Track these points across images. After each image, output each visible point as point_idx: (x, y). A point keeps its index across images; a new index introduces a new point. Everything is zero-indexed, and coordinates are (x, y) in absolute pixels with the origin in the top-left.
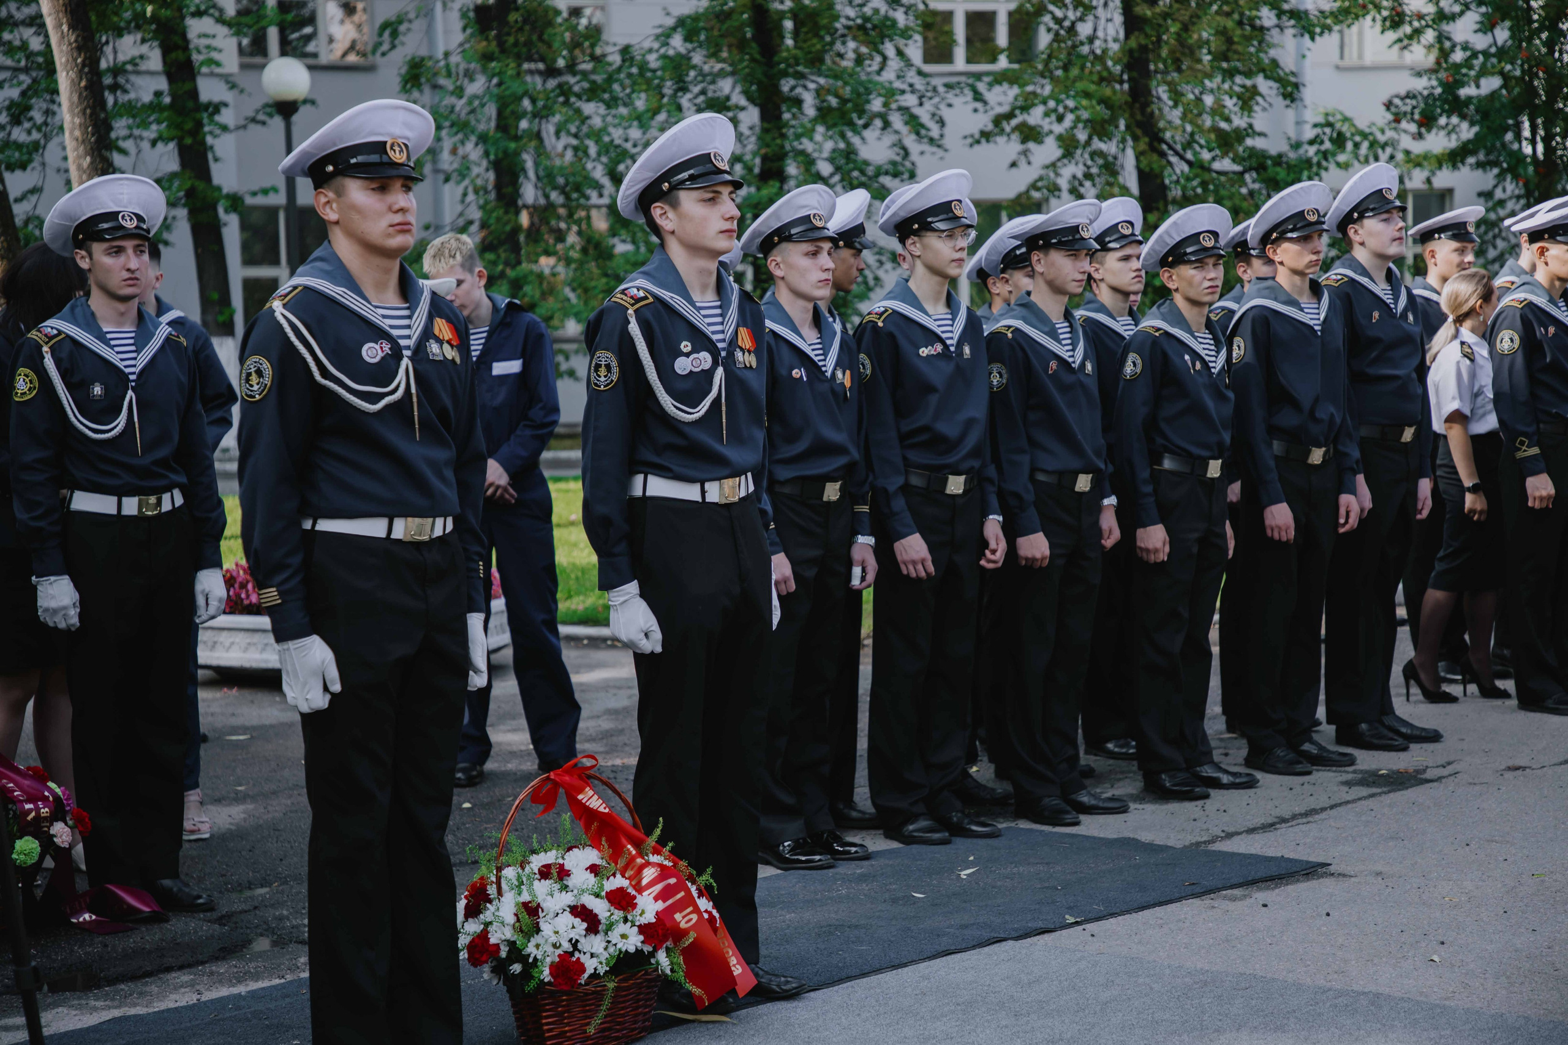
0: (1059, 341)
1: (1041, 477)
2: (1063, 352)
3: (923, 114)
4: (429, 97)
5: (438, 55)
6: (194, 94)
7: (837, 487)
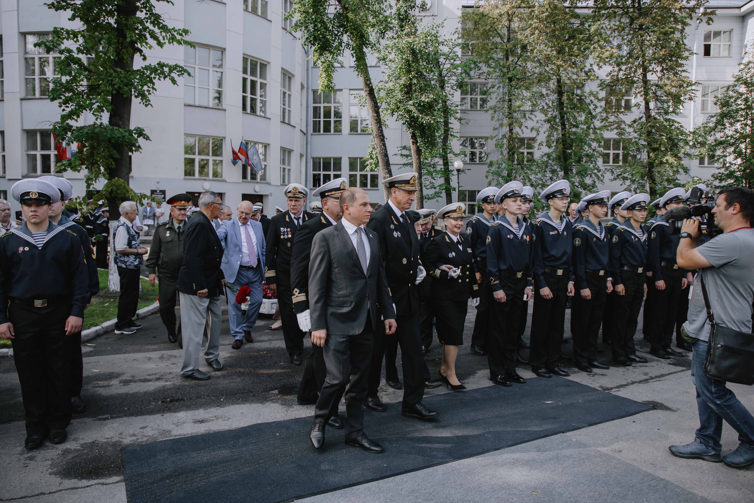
0: (597, 232)
1: (588, 270)
2: (598, 235)
3: (599, 174)
4: (493, 169)
5: (496, 160)
6: (448, 168)
7: (521, 273)
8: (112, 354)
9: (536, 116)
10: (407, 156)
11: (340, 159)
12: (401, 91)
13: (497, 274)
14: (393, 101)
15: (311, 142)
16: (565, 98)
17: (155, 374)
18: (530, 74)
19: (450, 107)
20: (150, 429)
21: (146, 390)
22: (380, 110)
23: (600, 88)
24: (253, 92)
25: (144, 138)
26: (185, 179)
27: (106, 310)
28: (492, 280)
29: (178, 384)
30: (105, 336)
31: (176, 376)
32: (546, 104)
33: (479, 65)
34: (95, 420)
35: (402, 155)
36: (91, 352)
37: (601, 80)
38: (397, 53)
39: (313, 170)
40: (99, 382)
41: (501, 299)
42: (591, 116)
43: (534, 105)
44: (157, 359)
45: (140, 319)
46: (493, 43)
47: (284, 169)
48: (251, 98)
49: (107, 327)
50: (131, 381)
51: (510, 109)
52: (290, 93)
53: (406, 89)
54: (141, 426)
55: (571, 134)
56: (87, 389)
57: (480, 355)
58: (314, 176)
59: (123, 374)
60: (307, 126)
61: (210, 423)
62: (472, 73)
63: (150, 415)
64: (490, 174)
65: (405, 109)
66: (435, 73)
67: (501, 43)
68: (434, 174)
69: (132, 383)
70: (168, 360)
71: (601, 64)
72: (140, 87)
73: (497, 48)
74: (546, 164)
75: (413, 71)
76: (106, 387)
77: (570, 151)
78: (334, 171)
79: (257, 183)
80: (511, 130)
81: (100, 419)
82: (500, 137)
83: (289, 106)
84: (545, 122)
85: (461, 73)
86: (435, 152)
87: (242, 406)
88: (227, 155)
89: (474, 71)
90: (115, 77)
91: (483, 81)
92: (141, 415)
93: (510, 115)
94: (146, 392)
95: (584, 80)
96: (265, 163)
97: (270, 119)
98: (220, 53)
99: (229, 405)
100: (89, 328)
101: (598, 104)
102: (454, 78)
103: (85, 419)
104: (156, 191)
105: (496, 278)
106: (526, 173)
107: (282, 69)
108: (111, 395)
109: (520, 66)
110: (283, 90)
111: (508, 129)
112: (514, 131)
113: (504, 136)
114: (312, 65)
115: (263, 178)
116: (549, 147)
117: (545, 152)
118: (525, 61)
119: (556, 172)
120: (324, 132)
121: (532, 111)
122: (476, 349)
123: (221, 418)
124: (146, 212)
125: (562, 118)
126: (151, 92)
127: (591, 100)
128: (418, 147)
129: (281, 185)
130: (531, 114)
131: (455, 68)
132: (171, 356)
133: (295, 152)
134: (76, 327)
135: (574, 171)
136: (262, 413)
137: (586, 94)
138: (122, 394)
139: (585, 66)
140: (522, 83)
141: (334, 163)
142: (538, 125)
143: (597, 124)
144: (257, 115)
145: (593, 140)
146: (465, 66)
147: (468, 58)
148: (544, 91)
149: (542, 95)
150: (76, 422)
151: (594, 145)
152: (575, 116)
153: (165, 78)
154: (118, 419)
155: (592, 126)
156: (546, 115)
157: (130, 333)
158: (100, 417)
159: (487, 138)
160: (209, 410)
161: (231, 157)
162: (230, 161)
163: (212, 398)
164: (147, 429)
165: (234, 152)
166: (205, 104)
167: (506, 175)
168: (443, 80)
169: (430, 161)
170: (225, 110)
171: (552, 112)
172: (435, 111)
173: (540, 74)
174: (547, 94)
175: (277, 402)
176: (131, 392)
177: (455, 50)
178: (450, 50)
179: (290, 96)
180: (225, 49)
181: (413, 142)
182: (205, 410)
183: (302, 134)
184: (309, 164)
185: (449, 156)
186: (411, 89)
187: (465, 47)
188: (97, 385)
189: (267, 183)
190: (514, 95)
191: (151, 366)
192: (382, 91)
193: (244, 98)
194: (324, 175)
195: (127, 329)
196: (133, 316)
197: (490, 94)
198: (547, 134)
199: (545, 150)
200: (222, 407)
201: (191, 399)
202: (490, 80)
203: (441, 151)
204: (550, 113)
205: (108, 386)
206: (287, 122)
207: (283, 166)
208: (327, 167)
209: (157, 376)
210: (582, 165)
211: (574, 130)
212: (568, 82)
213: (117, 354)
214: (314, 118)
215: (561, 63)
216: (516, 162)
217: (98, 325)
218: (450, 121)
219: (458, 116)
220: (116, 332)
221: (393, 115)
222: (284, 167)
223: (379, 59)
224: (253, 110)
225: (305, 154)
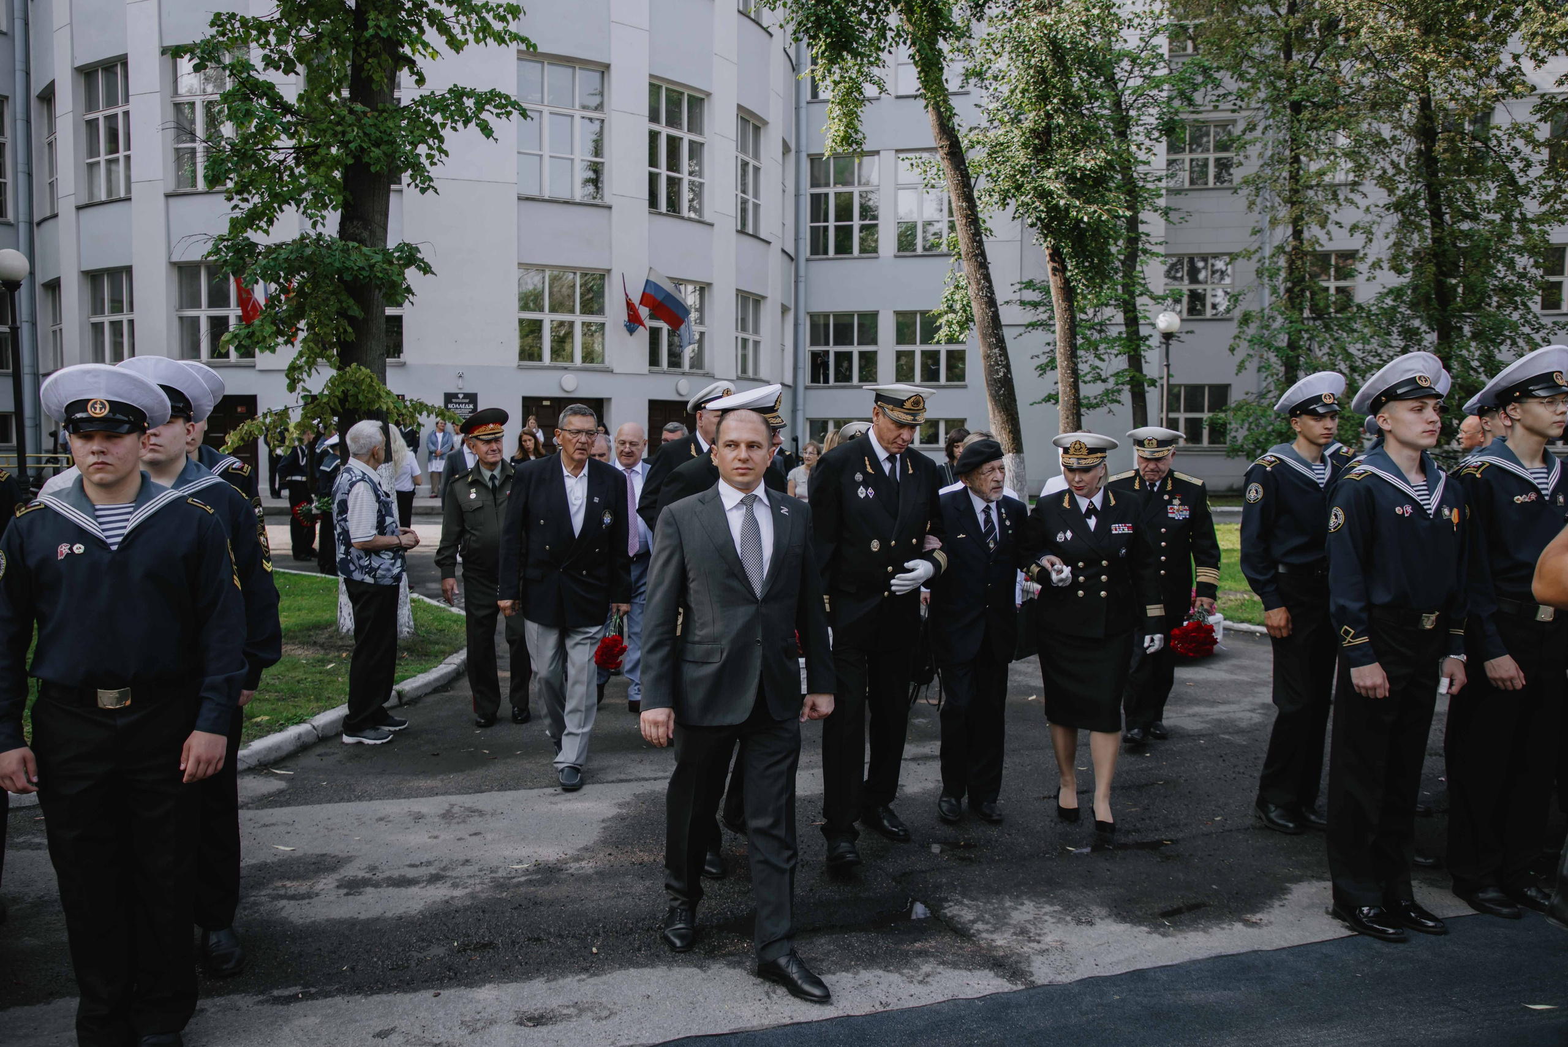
4: (1252, 329)
5: (1258, 310)
6: (1137, 332)
7: (1433, 617)
8: (329, 802)
9: (1365, 196)
10: (1035, 305)
11: (874, 315)
12: (1025, 146)
13: (1364, 616)
14: (1006, 170)
15: (806, 276)
16: (1440, 147)
17: (429, 863)
18: (1348, 91)
19: (1141, 184)
20: (401, 1039)
21: (400, 911)
22: (976, 194)
23: (1538, 116)
24: (673, 163)
25: (419, 268)
26: (520, 367)
27: (327, 679)
28: (1347, 633)
29: (483, 896)
30: (320, 750)
31: (480, 870)
32: (1392, 162)
33: (1216, 75)
34: (262, 1002)
35: (1023, 303)
36: (281, 792)
37: (1542, 96)
38: (1014, 56)
39: (812, 344)
40: (288, 884)
41: (1374, 688)
42: (1513, 189)
43: (1359, 169)
44: (437, 820)
45: (406, 704)
46: (1252, 18)
47: (745, 341)
48: (669, 178)
49: (325, 727)
50: (365, 883)
51: (1297, 181)
52: (757, 164)
53: (1036, 141)
54: (378, 1030)
55: (1457, 238)
56: (255, 904)
57: (1286, 834)
58: (815, 356)
59: (349, 859)
60: (797, 240)
61: (560, 1026)
62: (1198, 97)
63: (405, 992)
64: (1244, 345)
65: (1035, 189)
66: (1103, 102)
67: (1272, 18)
68: (1102, 347)
69: (369, 890)
70: (464, 822)
71: (1542, 53)
72: (409, 148)
73: (1262, 32)
74: (1390, 315)
75: (1055, 97)
76: (303, 897)
77: (1454, 281)
78: (859, 344)
79: (683, 374)
80: (1297, 234)
81: (277, 1000)
82: (1268, 251)
83: (756, 195)
84: (1388, 209)
85: (1170, 99)
86: (1106, 291)
87: (646, 971)
88: (614, 312)
89: (1203, 90)
90: (350, 125)
91: (1228, 115)
92: (380, 991)
93: (1294, 199)
94: (400, 918)
95: (1496, 96)
96: (702, 329)
97: (712, 225)
98: (598, 75)
99: (613, 969)
100: (282, 728)
101: (1535, 158)
102: (1154, 111)
103: (239, 1000)
104: (456, 396)
105: (1361, 628)
106: (1336, 340)
107: (740, 107)
108: (313, 922)
109: (1323, 72)
110: (741, 156)
111: (1290, 231)
112: (1306, 235)
113: (1280, 249)
114: (809, 98)
115: (698, 362)
116: (1399, 270)
117: (1389, 286)
118: (1338, 57)
119: (1417, 334)
120: (837, 251)
121: (1355, 183)
122: (1273, 815)
123: (591, 1009)
124: (435, 444)
125: (1433, 197)
126: (435, 160)
127: (1515, 149)
128: (1067, 281)
129: (739, 378)
130: (1352, 191)
131: (1156, 87)
132: (472, 811)
133: (769, 301)
134: (209, 763)
135: (1467, 330)
136: (700, 998)
137: (1499, 133)
138: (341, 922)
139: (1499, 62)
140: (1328, 114)
141: (860, 325)
142: (1369, 218)
143: (1531, 207)
144: (683, 218)
145: (1520, 250)
146: (1182, 80)
147: (1187, 60)
148: (1386, 132)
149: (1380, 144)
150: (215, 1005)
151: (1523, 261)
152: (1469, 190)
153: (466, 123)
154: (320, 1003)
155: (1517, 215)
156: (1391, 191)
157: (379, 742)
158: (276, 993)
159: (1233, 257)
160: (561, 982)
161: (624, 317)
162: (623, 324)
163: (570, 942)
164: (394, 1037)
165: (630, 305)
166: (565, 195)
167: (1285, 344)
168: (1123, 118)
169: (1091, 316)
170: (610, 207)
171: (1407, 184)
172: (1110, 191)
173: (1377, 88)
174: (1393, 138)
175: (739, 964)
176: (362, 917)
177: (1155, 41)
178: (1142, 45)
179: (757, 170)
180: (608, 66)
181: (1054, 269)
182: (548, 981)
183: (786, 258)
184: (801, 329)
185: (1139, 301)
186: (1049, 141)
187: (1178, 33)
188: (282, 892)
189: (706, 375)
190: (1307, 145)
191: (417, 838)
192: (978, 147)
193: (653, 179)
194: (837, 354)
195: (372, 733)
196: (387, 697)
197: (1243, 147)
198: (1393, 238)
199: (1390, 279)
200: (592, 976)
201: (513, 943)
202: (1244, 113)
203: (1120, 291)
204: (1402, 187)
205: (309, 896)
206: (751, 232)
207: (741, 335)
208: (843, 333)
209: (432, 870)
210: (1489, 315)
211: (1465, 226)
212: (1452, 105)
213: (341, 800)
214: (812, 222)
215: (1434, 56)
216: (1306, 313)
217: (304, 721)
218: (1141, 216)
219: (1162, 202)
220: (346, 739)
221: (1005, 205)
222: (746, 336)
223: (967, 75)
224: (674, 206)
225: (792, 307)
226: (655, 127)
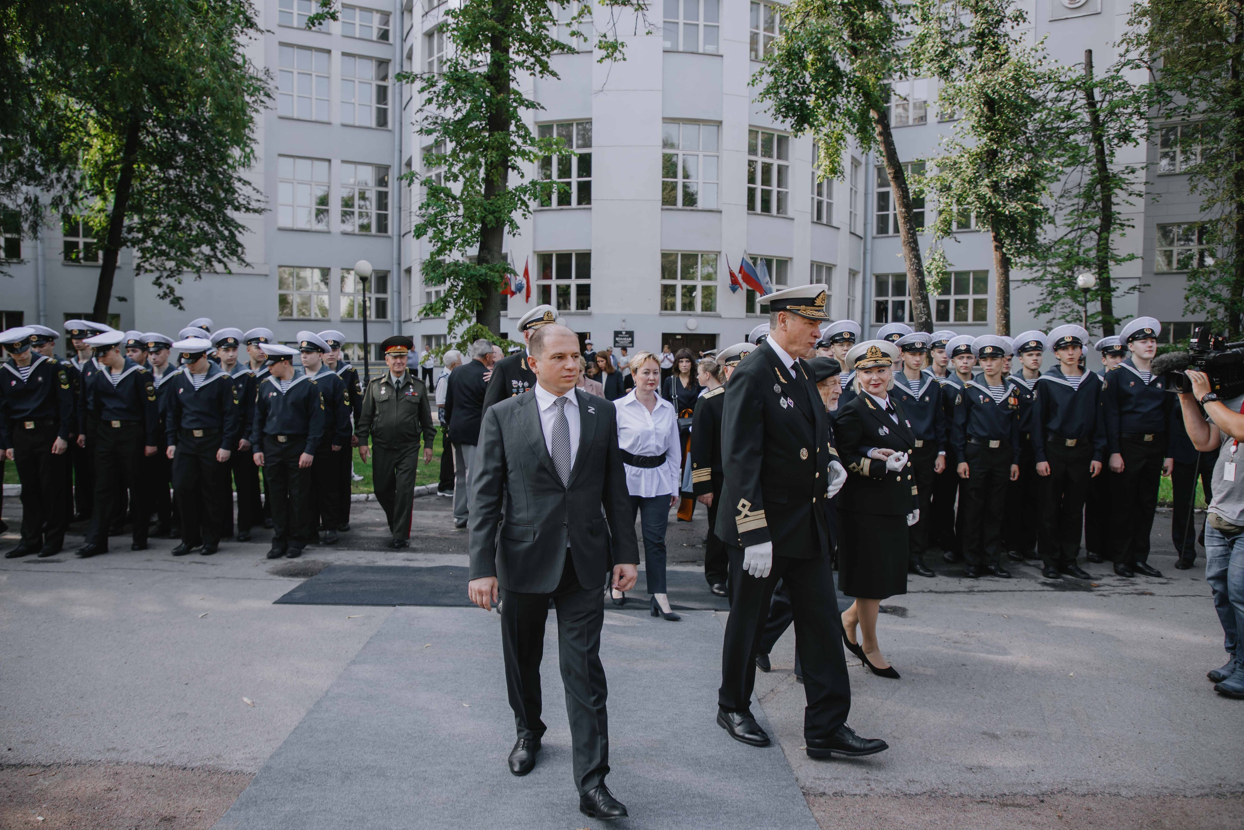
6: (1108, 285)
15: (872, 249)
24: (766, 181)
26: (661, 315)
33: (1169, 93)
39: (877, 296)
48: (763, 190)
58: (878, 304)
60: (865, 224)
80: (1240, 209)
88: (723, 279)
97: (792, 219)
98: (716, 128)
110: (814, 172)
120: (895, 232)
128: (1004, 255)
133: (839, 268)
144: (772, 216)
161: (728, 281)
162: (727, 287)
165: (732, 274)
170: (721, 212)
180: (721, 122)
183: (854, 237)
184: (868, 285)
185: (1111, 262)
193: (751, 193)
194: (894, 302)
206: (825, 222)
208: (899, 289)
214: (877, 212)
218: (1113, 199)
224: (766, 208)
225: (862, 270)
226: (753, 158)
